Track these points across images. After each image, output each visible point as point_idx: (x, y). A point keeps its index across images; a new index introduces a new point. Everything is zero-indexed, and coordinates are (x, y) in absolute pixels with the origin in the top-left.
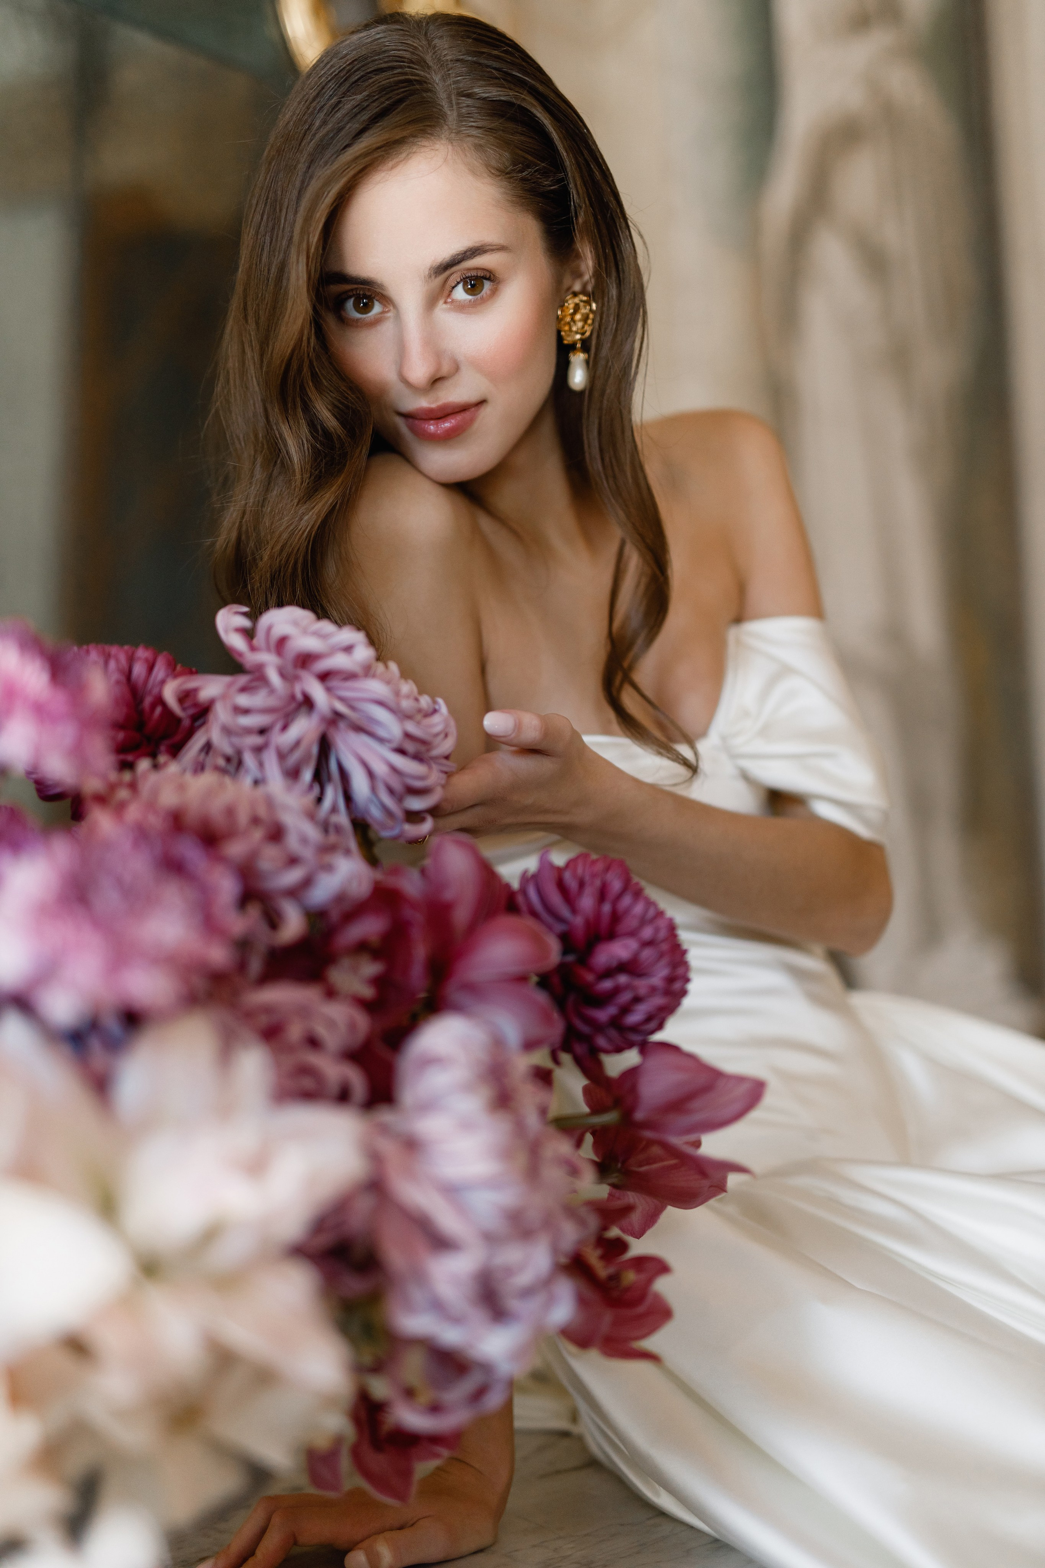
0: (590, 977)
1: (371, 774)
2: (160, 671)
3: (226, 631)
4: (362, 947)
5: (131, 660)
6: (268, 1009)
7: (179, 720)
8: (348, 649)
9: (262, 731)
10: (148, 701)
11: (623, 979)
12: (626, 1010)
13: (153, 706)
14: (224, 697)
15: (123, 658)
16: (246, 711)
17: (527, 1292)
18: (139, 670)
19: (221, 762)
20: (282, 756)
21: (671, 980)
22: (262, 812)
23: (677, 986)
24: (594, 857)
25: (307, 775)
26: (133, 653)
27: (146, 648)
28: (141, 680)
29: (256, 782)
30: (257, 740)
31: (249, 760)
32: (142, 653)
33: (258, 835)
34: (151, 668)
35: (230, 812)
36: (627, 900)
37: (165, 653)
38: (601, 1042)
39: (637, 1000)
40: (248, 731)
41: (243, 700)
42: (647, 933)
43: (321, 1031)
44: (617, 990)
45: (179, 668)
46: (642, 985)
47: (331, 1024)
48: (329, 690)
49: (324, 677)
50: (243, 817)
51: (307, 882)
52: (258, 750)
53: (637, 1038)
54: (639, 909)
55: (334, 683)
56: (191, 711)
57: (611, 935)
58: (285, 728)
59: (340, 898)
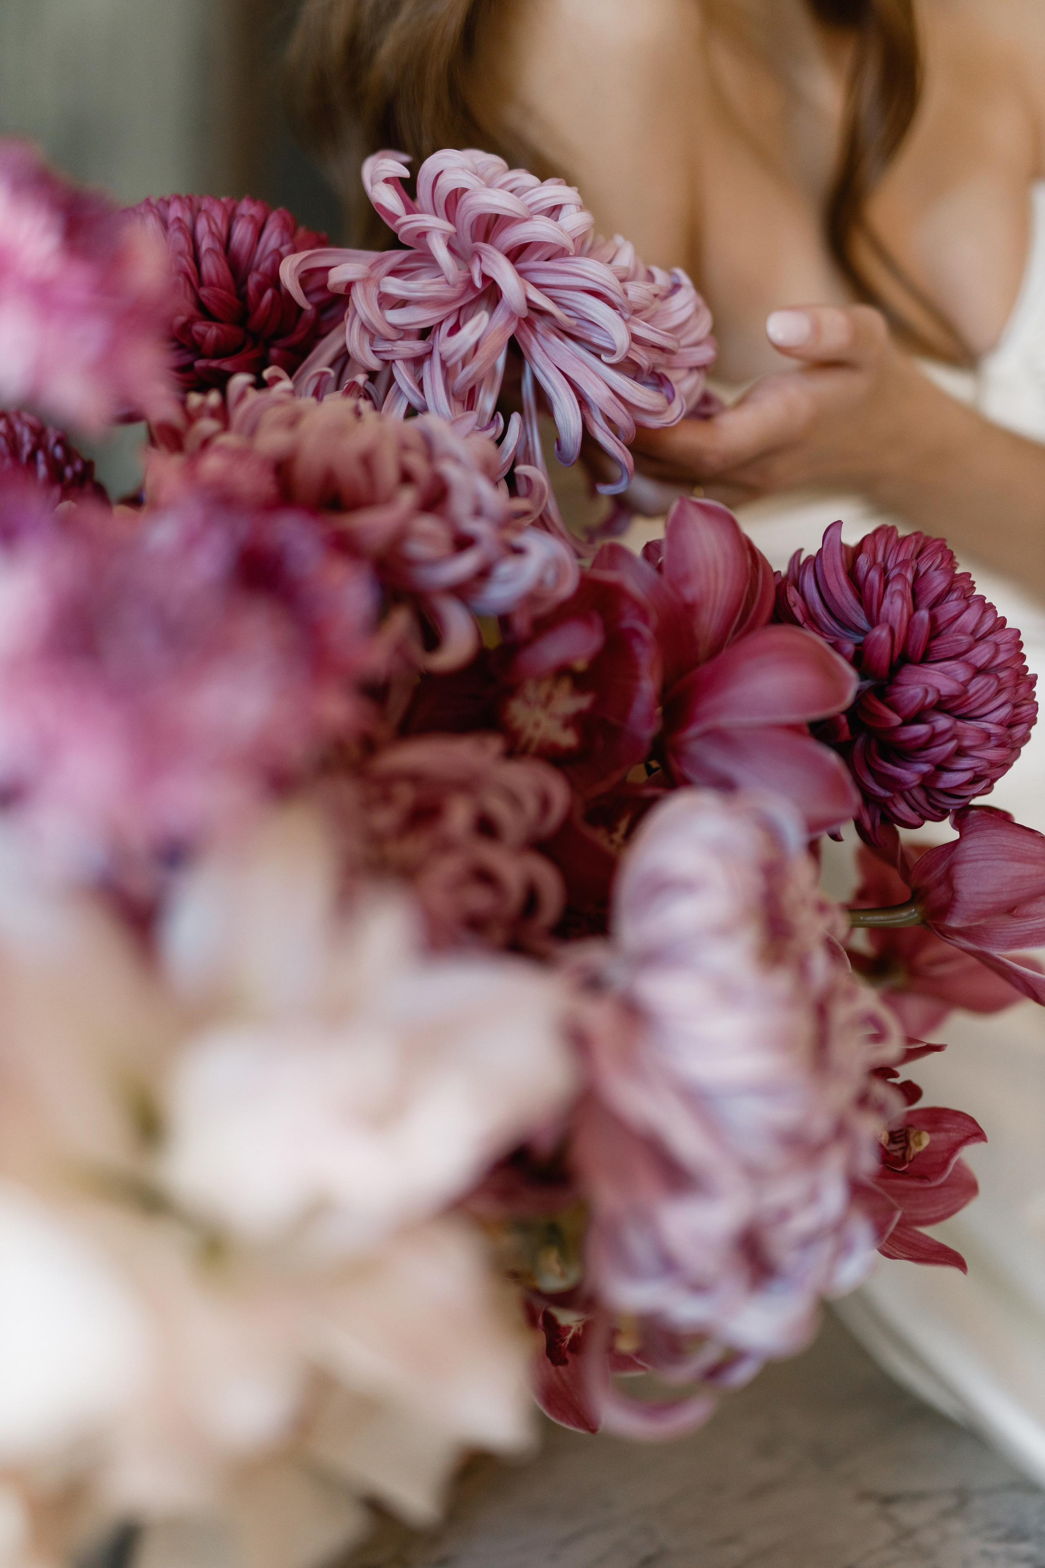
0: (896, 720)
1: (583, 401)
2: (272, 238)
3: (373, 184)
4: (563, 671)
5: (231, 218)
6: (415, 778)
7: (301, 310)
8: (554, 211)
9: (425, 334)
10: (254, 279)
11: (943, 722)
12: (942, 767)
13: (261, 289)
14: (366, 280)
15: (218, 215)
16: (402, 303)
17: (807, 1241)
18: (242, 233)
19: (361, 379)
20: (448, 372)
21: (1010, 724)
22: (416, 462)
23: (1018, 731)
24: (902, 532)
25: (487, 401)
26: (234, 209)
27: (253, 200)
28: (244, 250)
29: (412, 412)
30: (417, 347)
31: (403, 375)
32: (246, 208)
33: (408, 498)
34: (259, 231)
35: (367, 460)
36: (952, 606)
37: (281, 209)
38: (902, 809)
39: (961, 752)
40: (403, 332)
41: (394, 286)
42: (981, 655)
43: (498, 807)
44: (934, 737)
45: (301, 232)
46: (970, 730)
47: (514, 800)
48: (521, 273)
49: (516, 254)
50: (388, 472)
51: (484, 574)
52: (417, 362)
53: (953, 804)
54: (970, 618)
55: (531, 263)
56: (317, 297)
57: (927, 657)
58: (455, 329)
59: (531, 598)
